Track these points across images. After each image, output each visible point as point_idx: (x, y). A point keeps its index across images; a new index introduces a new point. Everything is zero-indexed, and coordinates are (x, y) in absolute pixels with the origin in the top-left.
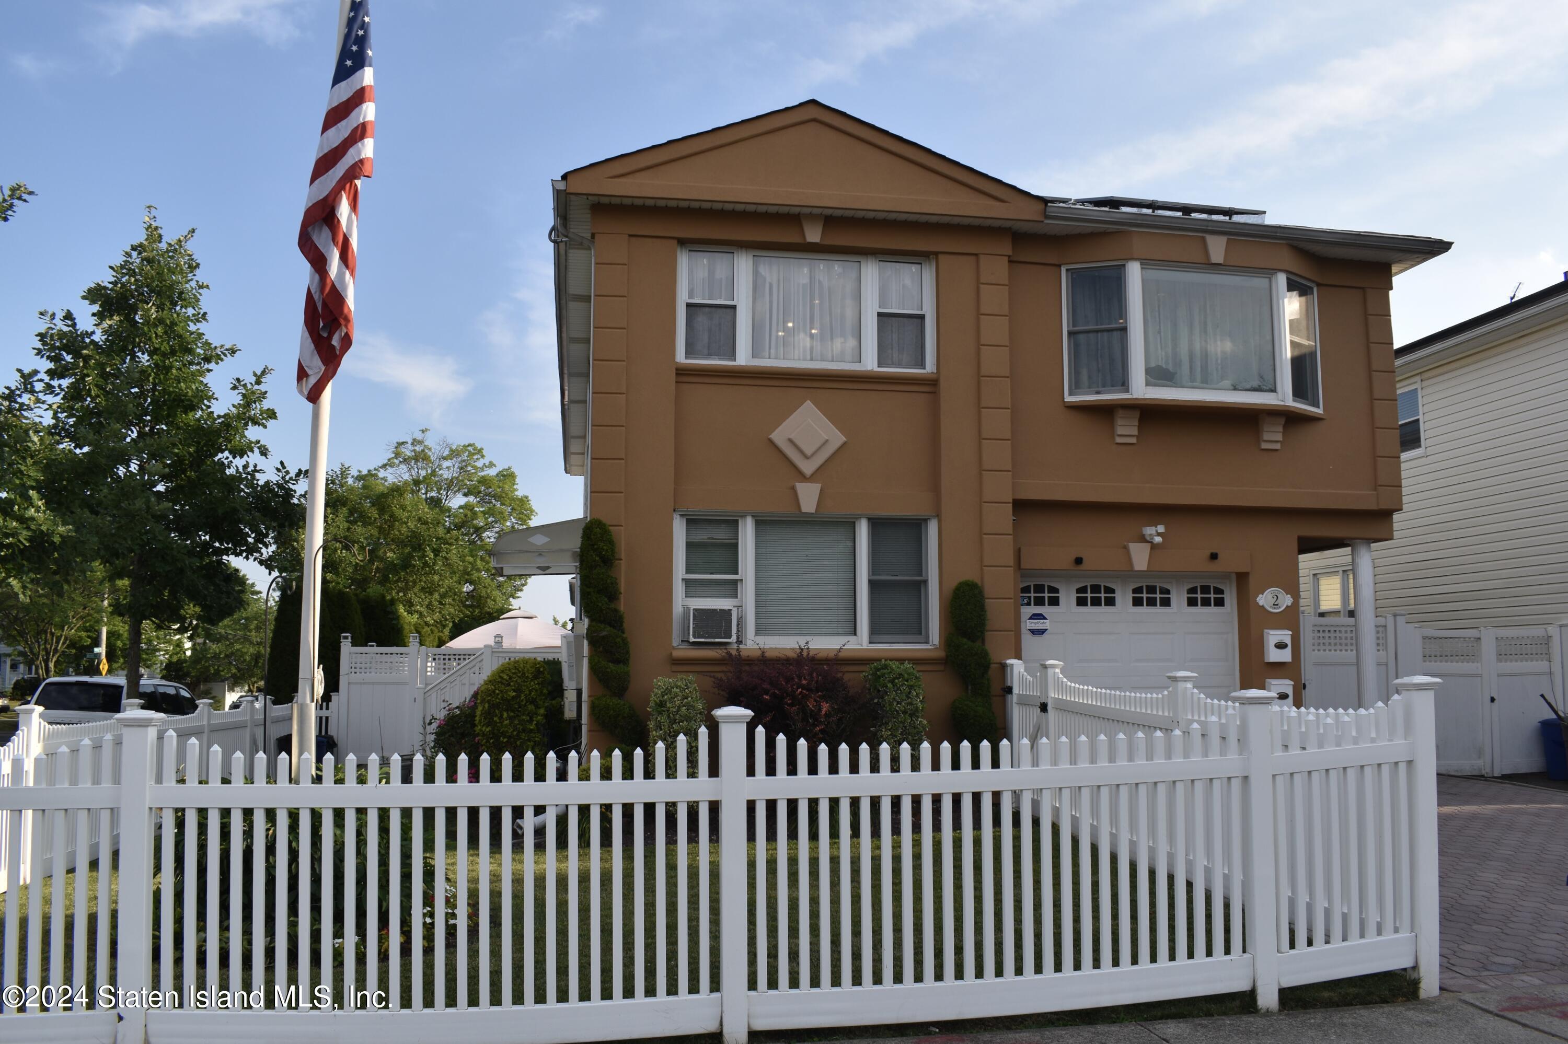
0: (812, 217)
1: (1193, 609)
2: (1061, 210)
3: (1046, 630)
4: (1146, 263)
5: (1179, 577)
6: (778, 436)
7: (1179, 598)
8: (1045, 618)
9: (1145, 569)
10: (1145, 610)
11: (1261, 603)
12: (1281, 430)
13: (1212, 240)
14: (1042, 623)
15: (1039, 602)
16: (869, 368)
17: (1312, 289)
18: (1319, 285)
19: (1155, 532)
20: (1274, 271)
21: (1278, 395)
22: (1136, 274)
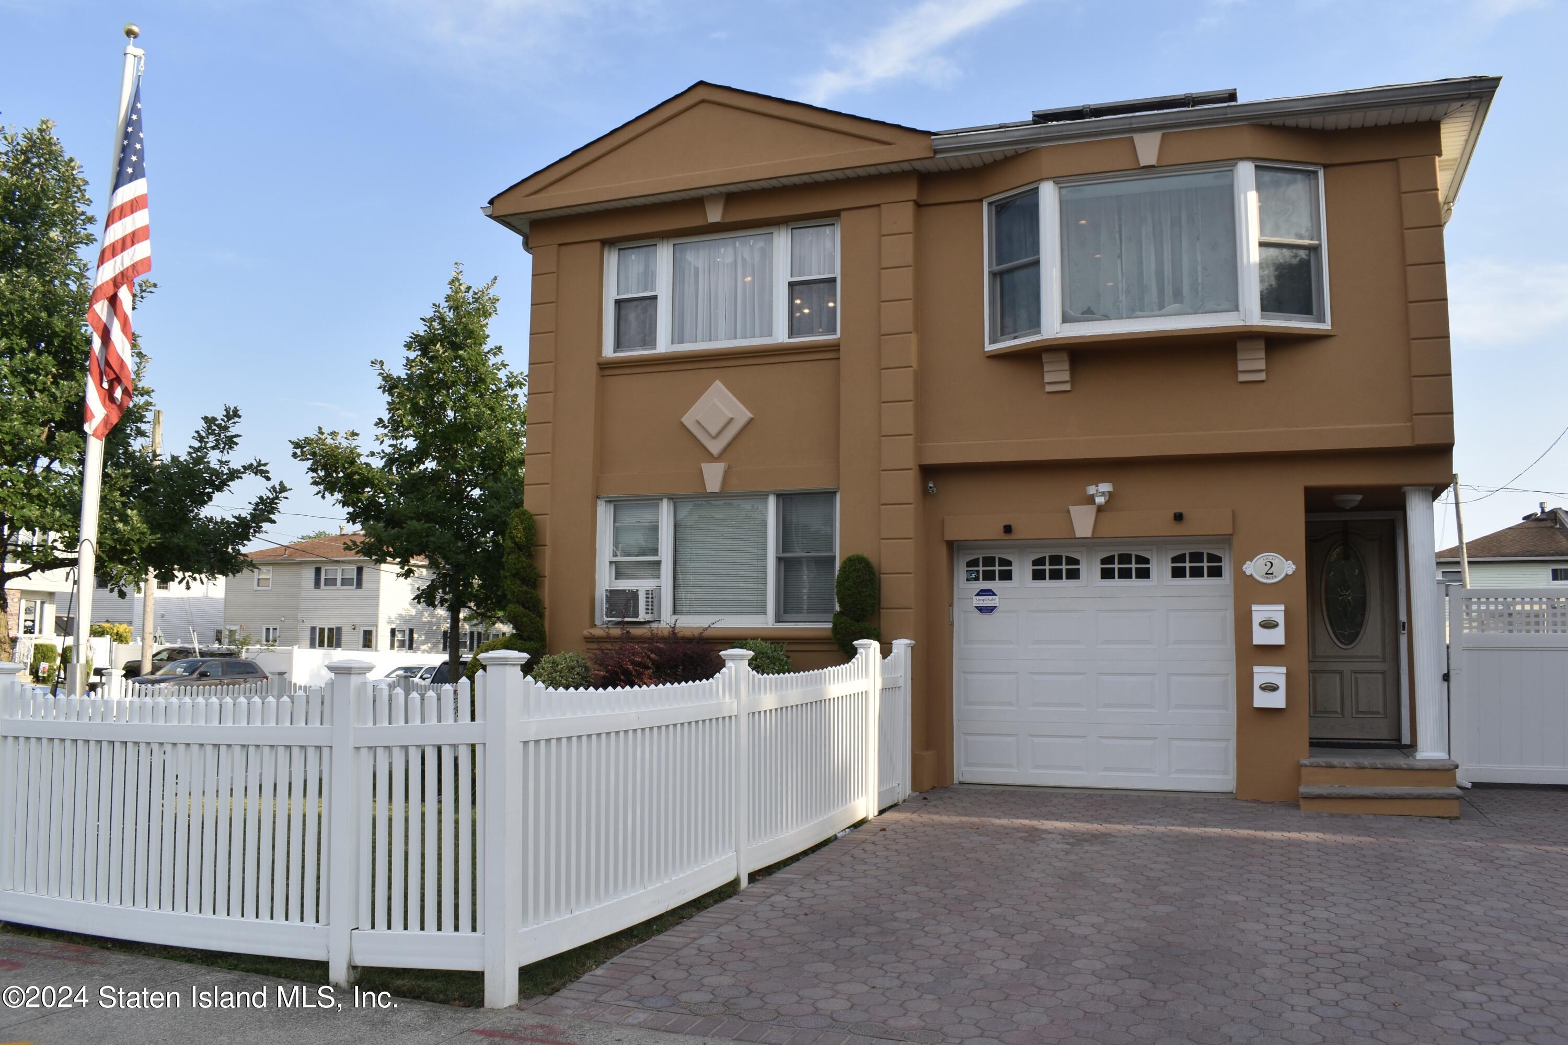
0: (713, 197)
1: (1179, 581)
2: (949, 141)
3: (995, 607)
4: (1058, 180)
5: (1160, 543)
6: (688, 420)
7: (1160, 568)
8: (994, 594)
9: (1089, 535)
10: (1117, 583)
11: (1248, 573)
12: (1262, 354)
13: (1139, 139)
14: (991, 600)
15: (989, 576)
16: (780, 341)
17: (1316, 173)
18: (1326, 167)
19: (1101, 490)
20: (1233, 161)
21: (1239, 314)
22: (1049, 196)
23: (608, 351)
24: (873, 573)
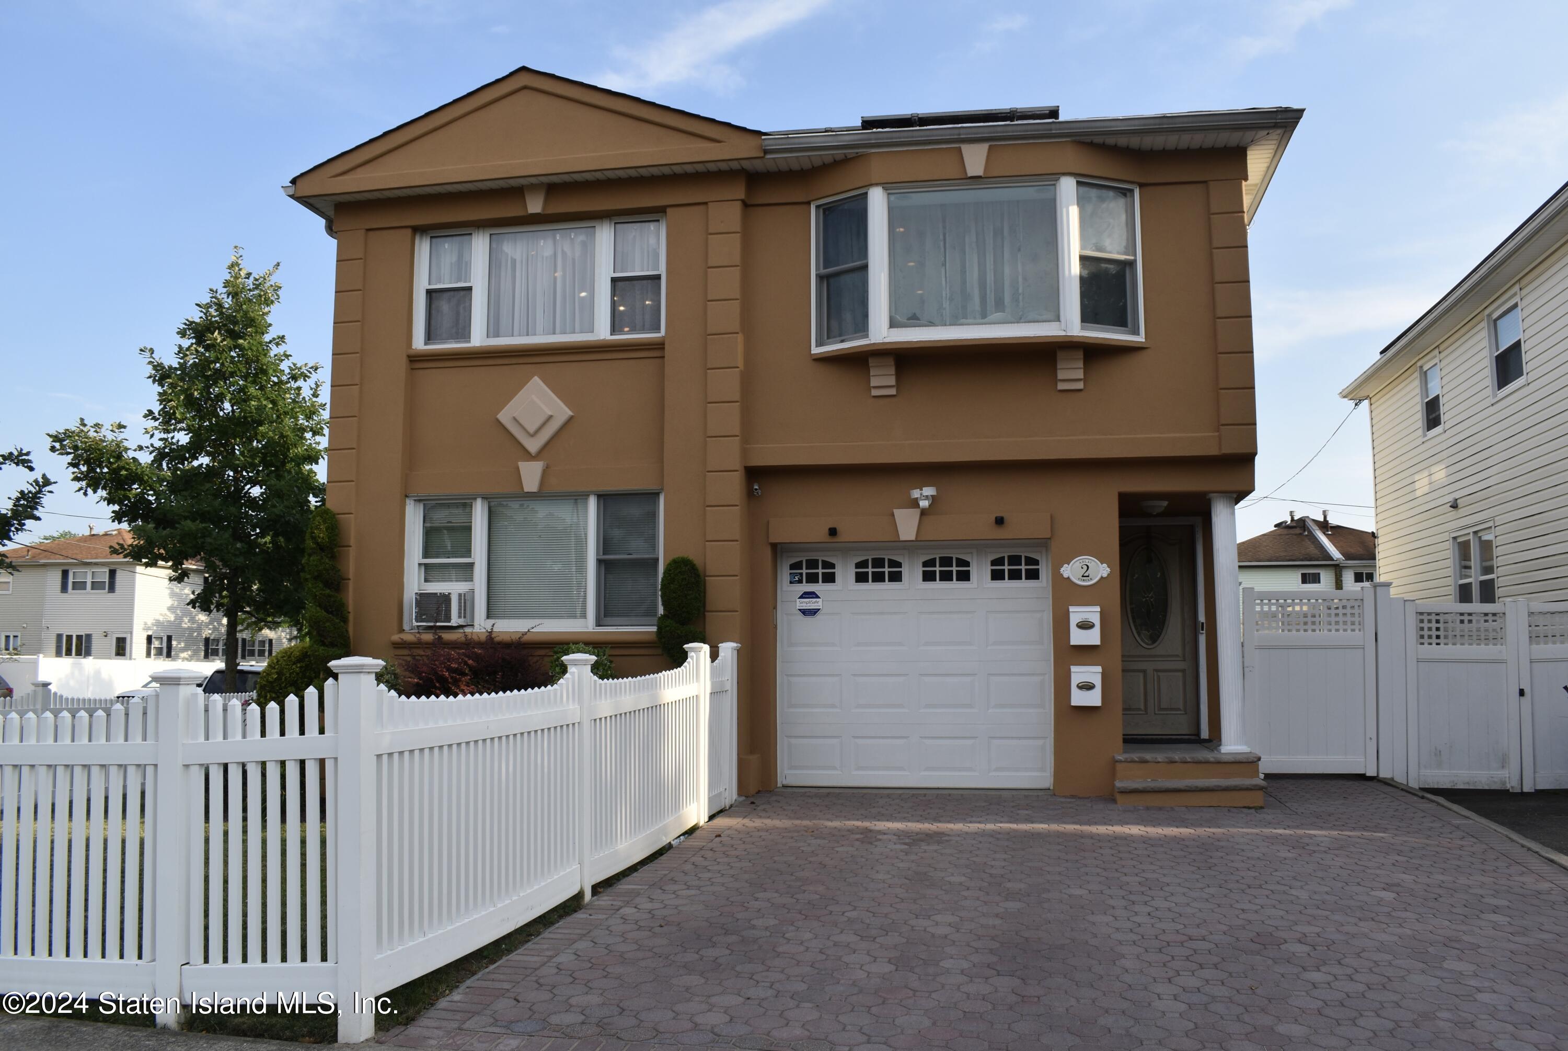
0: (533, 188)
1: (998, 584)
2: (778, 142)
3: (819, 609)
4: (887, 186)
5: (980, 546)
6: (504, 416)
7: (980, 571)
8: (818, 597)
9: (913, 538)
10: (938, 585)
11: (1065, 575)
12: (1081, 364)
13: (967, 149)
14: (815, 603)
15: (812, 579)
16: (602, 338)
17: (1132, 191)
18: (1141, 185)
19: (925, 494)
20: (1056, 176)
21: (1060, 325)
22: (877, 201)
23: (419, 343)
24: (698, 576)
